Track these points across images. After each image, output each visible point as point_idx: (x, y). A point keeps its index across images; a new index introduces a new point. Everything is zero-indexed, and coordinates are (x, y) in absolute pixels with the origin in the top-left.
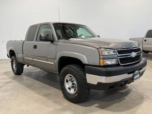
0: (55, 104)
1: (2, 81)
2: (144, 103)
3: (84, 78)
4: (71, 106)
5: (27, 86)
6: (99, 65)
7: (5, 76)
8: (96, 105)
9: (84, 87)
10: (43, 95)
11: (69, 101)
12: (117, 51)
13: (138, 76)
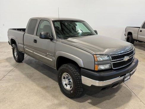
0: (53, 98)
1: (5, 69)
2: (131, 101)
3: (80, 79)
4: (67, 101)
5: (28, 77)
6: (94, 70)
7: (7, 64)
8: (89, 101)
9: (79, 86)
10: (42, 88)
11: (65, 95)
12: (111, 57)
13: (128, 77)
